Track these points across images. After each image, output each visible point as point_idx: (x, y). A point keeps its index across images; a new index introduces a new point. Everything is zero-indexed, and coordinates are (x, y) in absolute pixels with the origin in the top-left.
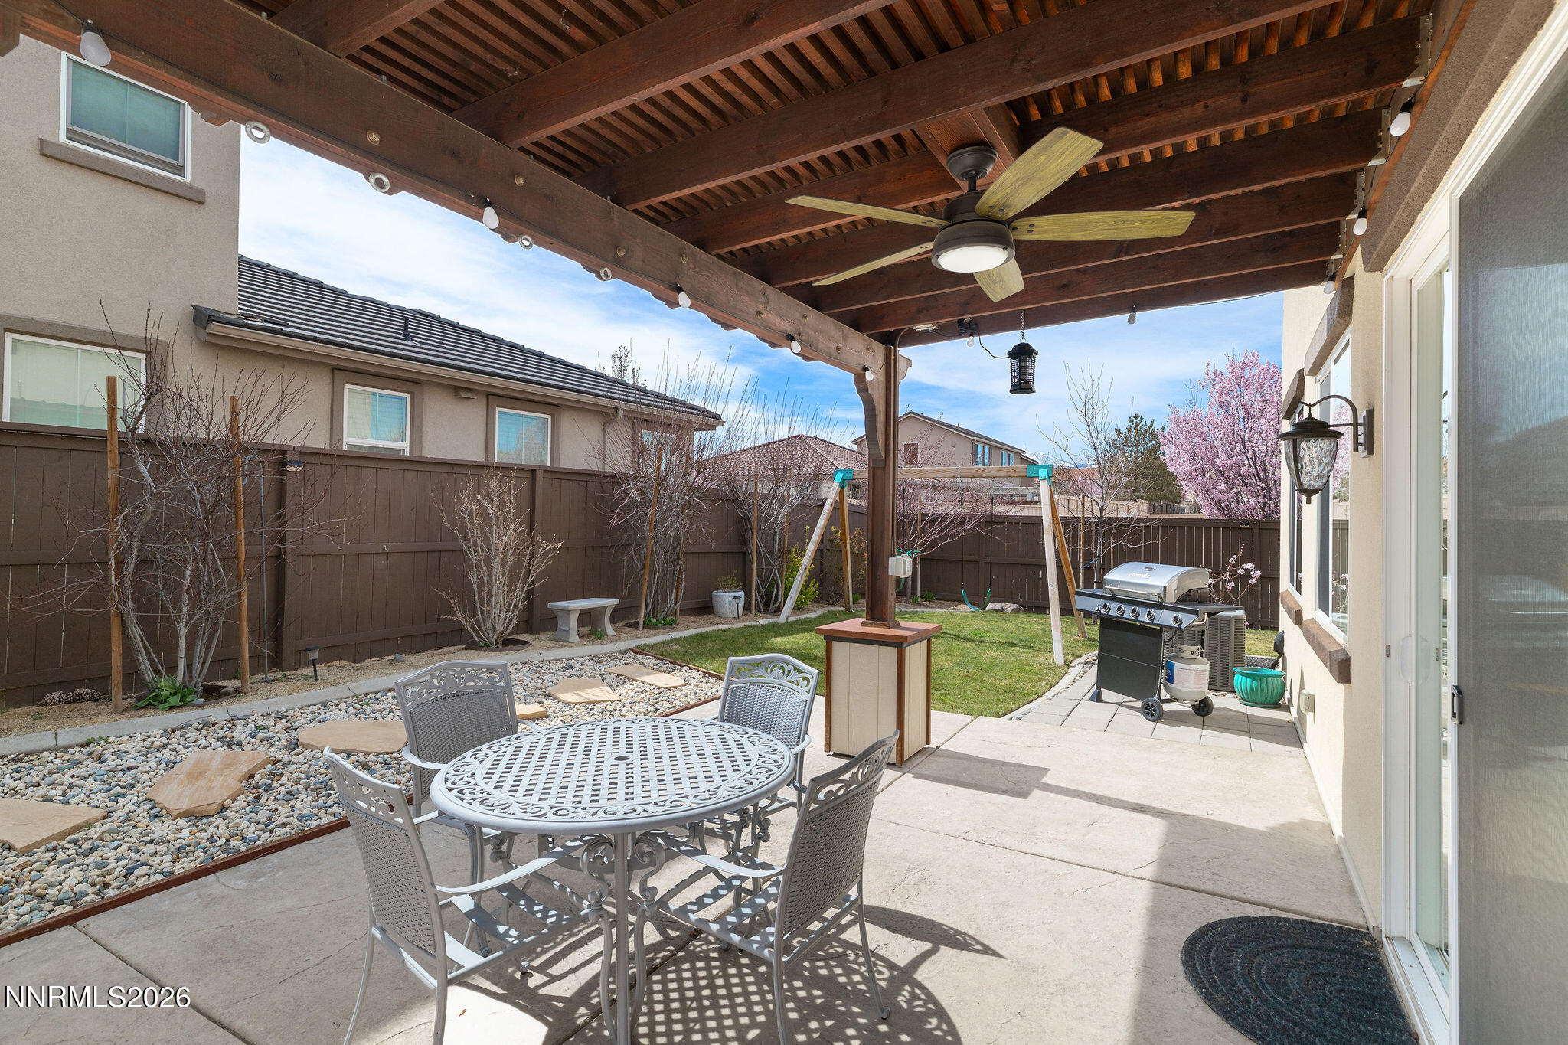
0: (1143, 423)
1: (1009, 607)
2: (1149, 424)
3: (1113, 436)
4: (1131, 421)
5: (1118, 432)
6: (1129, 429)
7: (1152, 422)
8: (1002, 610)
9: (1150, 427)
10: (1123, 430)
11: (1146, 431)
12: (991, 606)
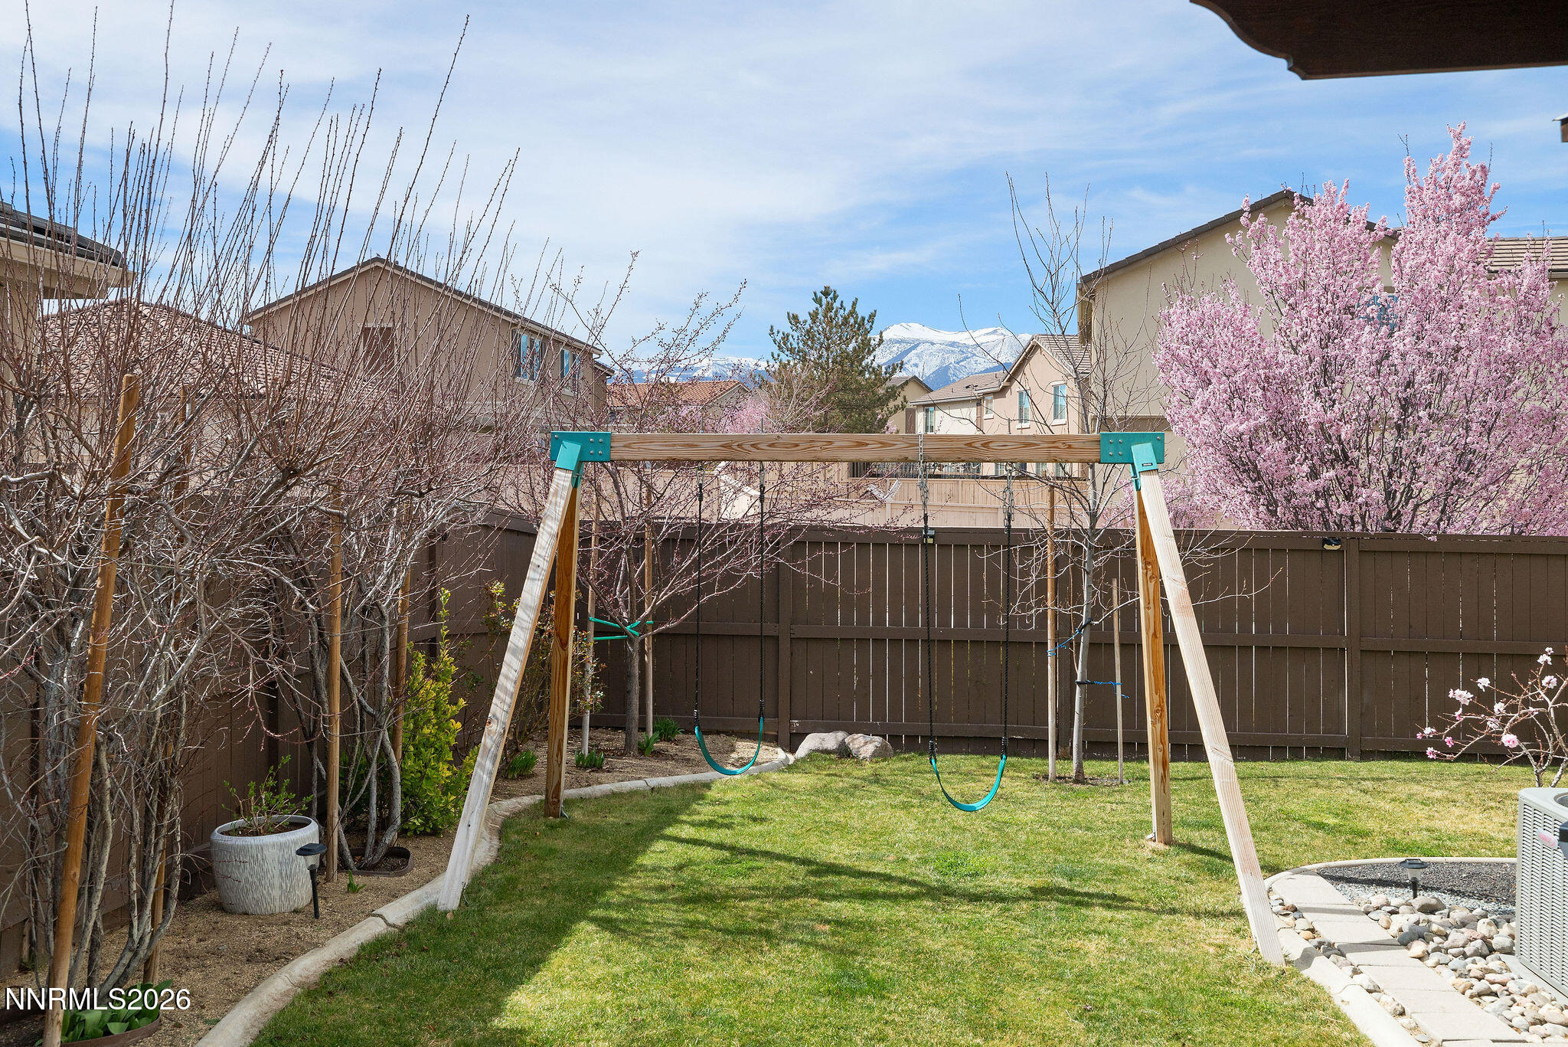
0: (837, 305)
1: (865, 745)
2: (848, 308)
3: (786, 327)
4: (818, 301)
5: (794, 319)
6: (814, 316)
7: (854, 304)
8: (844, 752)
9: (853, 313)
10: (804, 316)
11: (846, 319)
12: (811, 742)
